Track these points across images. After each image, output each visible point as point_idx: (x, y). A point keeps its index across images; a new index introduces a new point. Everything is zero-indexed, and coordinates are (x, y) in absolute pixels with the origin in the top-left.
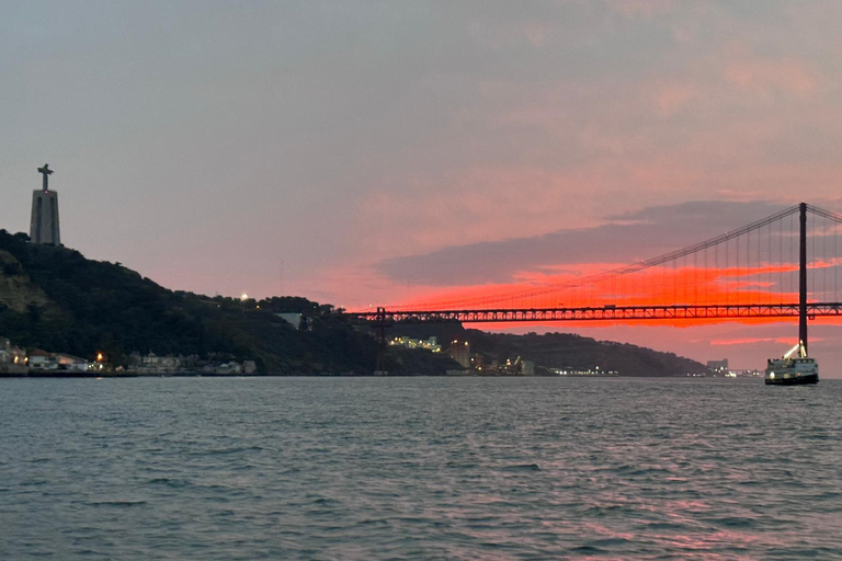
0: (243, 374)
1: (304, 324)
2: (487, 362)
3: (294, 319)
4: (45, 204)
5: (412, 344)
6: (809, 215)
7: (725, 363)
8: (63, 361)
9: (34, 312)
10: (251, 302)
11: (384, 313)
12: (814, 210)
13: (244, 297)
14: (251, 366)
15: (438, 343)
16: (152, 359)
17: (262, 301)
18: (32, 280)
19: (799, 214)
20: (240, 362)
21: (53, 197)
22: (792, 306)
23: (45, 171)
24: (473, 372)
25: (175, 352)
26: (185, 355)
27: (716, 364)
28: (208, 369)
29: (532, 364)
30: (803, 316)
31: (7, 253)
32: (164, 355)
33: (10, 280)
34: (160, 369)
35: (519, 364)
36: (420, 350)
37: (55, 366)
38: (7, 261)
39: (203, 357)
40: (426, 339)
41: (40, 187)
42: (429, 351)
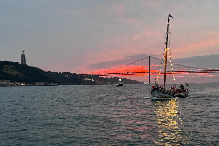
0: (55, 85)
1: (69, 76)
2: (102, 82)
3: (67, 76)
4: (23, 57)
5: (89, 79)
6: (150, 58)
7: (145, 82)
8: (18, 84)
9: (18, 75)
10: (60, 73)
11: (82, 74)
12: (151, 57)
13: (59, 72)
14: (56, 84)
15: (93, 79)
16: (39, 83)
17: (62, 73)
18: (18, 70)
19: (148, 58)
20: (54, 83)
21: (24, 56)
22: (148, 72)
23: (23, 51)
24: (99, 84)
25: (43, 82)
26: (45, 82)
27: (144, 82)
28: (48, 84)
29: (110, 83)
30: (149, 74)
31: (13, 66)
32: (41, 82)
33: (13, 70)
34: (40, 85)
35: (108, 82)
36: (90, 80)
37: (16, 84)
38: (13, 67)
39: (48, 82)
40: (91, 79)
41: (22, 54)
42: (92, 81)
